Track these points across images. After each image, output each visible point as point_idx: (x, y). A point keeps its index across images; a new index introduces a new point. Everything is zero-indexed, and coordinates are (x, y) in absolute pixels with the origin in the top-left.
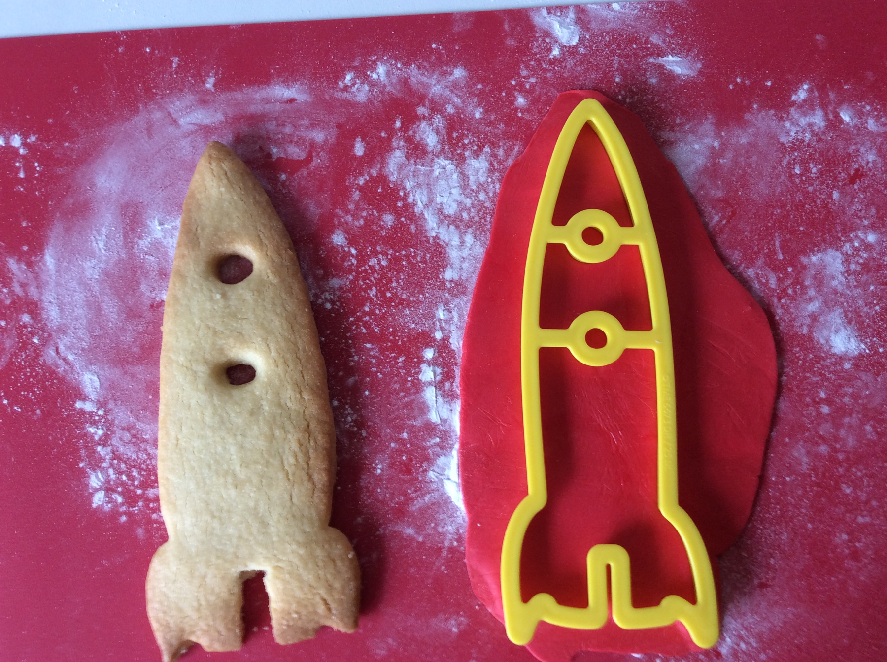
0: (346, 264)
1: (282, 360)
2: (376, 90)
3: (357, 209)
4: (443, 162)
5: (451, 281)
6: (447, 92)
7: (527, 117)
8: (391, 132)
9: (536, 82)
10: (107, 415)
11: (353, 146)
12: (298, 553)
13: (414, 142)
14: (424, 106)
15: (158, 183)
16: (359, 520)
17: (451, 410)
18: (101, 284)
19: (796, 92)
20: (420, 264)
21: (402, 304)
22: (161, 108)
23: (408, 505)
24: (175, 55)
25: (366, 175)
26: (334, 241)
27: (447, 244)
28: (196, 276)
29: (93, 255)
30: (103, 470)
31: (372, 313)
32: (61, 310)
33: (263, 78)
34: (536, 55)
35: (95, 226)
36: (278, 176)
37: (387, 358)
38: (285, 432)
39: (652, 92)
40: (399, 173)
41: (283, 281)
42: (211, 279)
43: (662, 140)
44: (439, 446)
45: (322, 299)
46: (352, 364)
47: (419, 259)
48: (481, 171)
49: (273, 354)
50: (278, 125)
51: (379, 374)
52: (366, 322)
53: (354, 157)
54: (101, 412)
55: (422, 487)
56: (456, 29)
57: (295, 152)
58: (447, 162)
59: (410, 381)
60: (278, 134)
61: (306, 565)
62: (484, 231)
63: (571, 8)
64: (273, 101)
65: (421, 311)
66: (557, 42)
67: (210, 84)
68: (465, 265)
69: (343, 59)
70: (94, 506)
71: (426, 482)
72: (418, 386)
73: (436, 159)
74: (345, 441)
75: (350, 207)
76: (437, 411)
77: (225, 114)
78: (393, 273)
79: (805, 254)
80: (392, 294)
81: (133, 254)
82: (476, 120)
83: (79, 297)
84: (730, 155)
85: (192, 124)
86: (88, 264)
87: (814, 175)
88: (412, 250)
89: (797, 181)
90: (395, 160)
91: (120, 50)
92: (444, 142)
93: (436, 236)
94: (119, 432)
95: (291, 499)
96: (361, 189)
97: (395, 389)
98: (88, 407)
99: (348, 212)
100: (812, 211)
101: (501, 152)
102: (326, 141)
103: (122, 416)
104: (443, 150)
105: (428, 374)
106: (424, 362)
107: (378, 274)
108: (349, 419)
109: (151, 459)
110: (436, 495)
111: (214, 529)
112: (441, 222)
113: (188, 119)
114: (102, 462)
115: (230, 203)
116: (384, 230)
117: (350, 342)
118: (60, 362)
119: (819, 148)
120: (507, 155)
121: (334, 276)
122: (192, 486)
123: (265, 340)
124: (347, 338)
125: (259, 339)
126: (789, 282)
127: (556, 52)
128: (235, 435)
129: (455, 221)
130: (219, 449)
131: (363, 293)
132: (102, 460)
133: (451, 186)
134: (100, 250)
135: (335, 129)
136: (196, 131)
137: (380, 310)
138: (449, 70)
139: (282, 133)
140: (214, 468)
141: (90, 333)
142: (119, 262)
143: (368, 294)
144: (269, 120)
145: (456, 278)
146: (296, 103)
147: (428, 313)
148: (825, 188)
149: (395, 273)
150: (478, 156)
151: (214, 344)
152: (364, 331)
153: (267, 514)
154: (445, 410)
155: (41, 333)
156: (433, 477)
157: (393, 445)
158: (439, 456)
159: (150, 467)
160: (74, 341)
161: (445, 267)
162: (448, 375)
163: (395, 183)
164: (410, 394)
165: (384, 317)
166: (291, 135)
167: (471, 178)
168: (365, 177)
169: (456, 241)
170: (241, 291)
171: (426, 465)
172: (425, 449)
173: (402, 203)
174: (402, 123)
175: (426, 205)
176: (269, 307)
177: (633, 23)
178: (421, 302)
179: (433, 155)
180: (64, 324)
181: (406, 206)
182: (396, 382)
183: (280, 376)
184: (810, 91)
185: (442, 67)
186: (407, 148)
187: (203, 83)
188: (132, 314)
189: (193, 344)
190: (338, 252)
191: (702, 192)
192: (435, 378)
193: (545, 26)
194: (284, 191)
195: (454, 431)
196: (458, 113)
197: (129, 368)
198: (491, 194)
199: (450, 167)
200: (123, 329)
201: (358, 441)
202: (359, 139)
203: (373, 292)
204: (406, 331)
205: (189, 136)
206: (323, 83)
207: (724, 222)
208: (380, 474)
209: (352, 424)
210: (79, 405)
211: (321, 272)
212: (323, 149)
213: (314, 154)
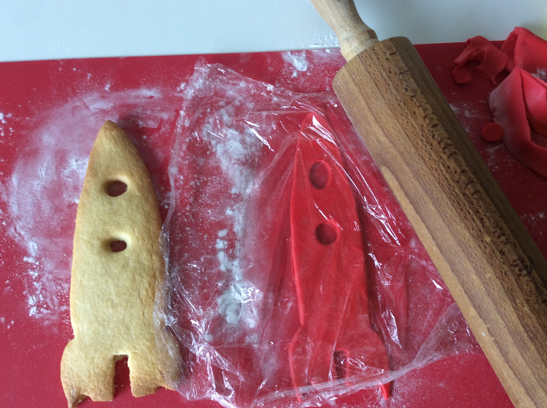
0: (177, 184)
1: (141, 238)
2: (197, 92)
3: (184, 155)
4: (232, 131)
5: (235, 194)
6: (236, 94)
8: (205, 114)
9: (284, 90)
10: (40, 265)
12: (147, 345)
14: (223, 101)
15: (76, 139)
17: (233, 265)
18: (42, 193)
20: (218, 185)
21: (207, 206)
22: (80, 100)
24: (90, 72)
25: (190, 137)
26: (171, 172)
28: (95, 192)
29: (38, 177)
30: (36, 295)
31: (190, 211)
32: (19, 207)
33: (136, 85)
34: (284, 76)
35: (41, 162)
36: (142, 136)
37: (198, 236)
38: (141, 277)
40: (208, 136)
41: (143, 195)
42: (103, 194)
44: (225, 285)
45: (163, 203)
46: (178, 239)
47: (217, 182)
49: (137, 234)
50: (144, 110)
51: (193, 244)
52: (187, 216)
53: (184, 127)
54: (37, 263)
56: (242, 61)
57: (152, 124)
58: (235, 131)
59: (210, 248)
60: (143, 114)
61: (151, 352)
63: (304, 52)
64: (141, 97)
65: (218, 210)
66: (295, 69)
67: (107, 88)
68: (243, 186)
69: (180, 76)
70: (30, 315)
71: (216, 304)
72: (214, 251)
73: (228, 129)
75: (180, 154)
76: (225, 265)
77: (115, 103)
78: (203, 190)
80: (202, 201)
81: (60, 177)
82: (251, 108)
83: (29, 200)
85: (96, 109)
86: (35, 183)
88: (214, 177)
90: (207, 129)
91: (60, 69)
92: (233, 120)
93: (227, 170)
94: (47, 275)
95: (144, 315)
96: (187, 144)
97: (202, 253)
98: (30, 260)
99: (179, 156)
102: (169, 119)
103: (49, 265)
104: (233, 124)
105: (220, 244)
106: (218, 238)
107: (195, 190)
109: (63, 290)
111: (99, 331)
113: (95, 106)
114: (36, 291)
115: (115, 153)
116: (199, 166)
117: (178, 226)
118: (17, 235)
121: (170, 191)
122: (88, 307)
123: (132, 227)
125: (129, 226)
127: (295, 74)
128: (113, 279)
130: (104, 286)
131: (186, 200)
132: (36, 289)
134: (42, 175)
135: (174, 112)
136: (99, 112)
137: (195, 210)
139: (145, 114)
140: (101, 297)
141: (34, 219)
142: (52, 181)
145: (238, 193)
146: (154, 99)
147: (222, 212)
151: (104, 229)
152: (186, 220)
153: (130, 323)
154: (229, 264)
155: (7, 219)
157: (199, 284)
159: (62, 294)
160: (25, 224)
161: (231, 187)
162: (231, 245)
163: (206, 142)
164: (210, 256)
165: (197, 213)
166: (150, 115)
170: (119, 200)
171: (217, 295)
173: (209, 152)
174: (211, 110)
175: (223, 153)
176: (135, 208)
178: (218, 206)
179: (227, 126)
180: (20, 215)
181: (212, 154)
182: (202, 249)
183: (139, 246)
186: (213, 123)
187: (104, 87)
188: (57, 210)
189: (92, 229)
192: (224, 247)
193: (289, 61)
194: (145, 145)
196: (241, 105)
197: (54, 239)
198: (258, 148)
199: (236, 133)
200: (52, 218)
202: (187, 118)
203: (191, 200)
204: (209, 221)
205: (94, 115)
206: (168, 88)
210: (25, 259)
211: (163, 188)
212: (167, 123)
213: (162, 125)
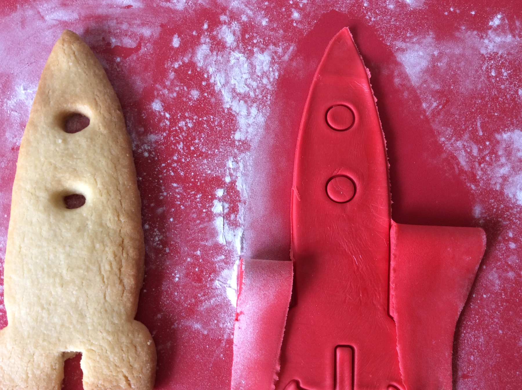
0: (161, 125)
1: (105, 191)
2: (191, 2)
3: (172, 85)
4: (237, 54)
5: (239, 141)
6: (243, 6)
7: (300, 26)
8: (201, 32)
9: (307, 3)
11: (171, 41)
12: (108, 340)
13: (217, 40)
14: (225, 15)
15: (25, 60)
16: (159, 316)
17: (235, 235)
19: (492, 20)
20: (217, 127)
21: (202, 156)
22: (33, 8)
23: (197, 305)
25: (180, 61)
26: (154, 108)
27: (238, 114)
28: (45, 126)
31: (179, 161)
36: (115, 58)
37: (188, 195)
38: (104, 245)
39: (390, 14)
40: (204, 61)
41: (111, 132)
42: (56, 128)
43: (397, 47)
44: (224, 262)
45: (142, 149)
46: (162, 198)
47: (216, 123)
48: (265, 63)
49: (99, 186)
50: (118, 23)
51: (181, 206)
52: (174, 168)
53: (172, 48)
55: (209, 292)
57: (129, 43)
58: (240, 55)
59: (205, 212)
60: (117, 29)
61: (113, 349)
62: (265, 106)
64: (115, 6)
65: (216, 161)
68: (250, 130)
71: (212, 289)
72: (211, 217)
73: (232, 53)
74: (153, 255)
75: (167, 83)
76: (224, 236)
77: (80, 14)
78: (197, 133)
79: (499, 133)
80: (195, 148)
81: (2, 110)
82: (263, 26)
84: (445, 60)
85: (54, 20)
87: (505, 77)
88: (212, 117)
89: (493, 81)
90: (202, 51)
92: (239, 40)
93: (230, 108)
95: (105, 298)
96: (176, 71)
97: (193, 218)
99: (165, 87)
100: (504, 102)
101: (280, 50)
102: (152, 36)
104: (238, 46)
105: (218, 207)
106: (216, 198)
107: (185, 133)
108: (157, 239)
110: (219, 299)
111: (43, 318)
112: (234, 97)
113: (52, 16)
115: (75, 74)
116: (192, 102)
117: (161, 181)
119: (508, 59)
120: (284, 53)
121: (151, 133)
122: (28, 283)
123: (94, 175)
124: (159, 179)
125: (89, 175)
126: (487, 152)
128: (64, 246)
129: (244, 98)
130: (52, 256)
131: (173, 147)
133: (243, 72)
135: (159, 28)
136: (57, 25)
137: (185, 160)
139: (120, 28)
140: (46, 270)
143: (177, 147)
144: (111, 19)
145: (243, 138)
146: (132, 9)
147: (221, 163)
148: (513, 87)
149: (198, 133)
150: (263, 52)
151: (54, 176)
152: (172, 174)
153: (85, 308)
154: (230, 235)
156: (218, 285)
157: (189, 260)
158: (223, 270)
161: (235, 131)
162: (233, 209)
163: (201, 68)
164: (204, 222)
165: (188, 164)
166: (126, 31)
167: (258, 67)
168: (179, 63)
169: (244, 112)
170: (78, 138)
171: (214, 276)
172: (213, 263)
173: (206, 83)
174: (209, 26)
175: (224, 85)
176: (98, 150)
178: (216, 155)
179: (230, 49)
181: (209, 85)
182: (194, 213)
183: (103, 202)
184: (502, 19)
186: (211, 44)
189: (37, 176)
190: (155, 115)
191: (425, 85)
192: (223, 211)
194: (118, 70)
195: (236, 251)
196: (250, 21)
198: (271, 80)
199: (242, 58)
201: (162, 256)
202: (176, 36)
203: (181, 146)
204: (204, 175)
205: (51, 28)
207: (440, 107)
208: (178, 281)
209: (159, 242)
211: (142, 129)
212: (149, 41)
213: (142, 44)
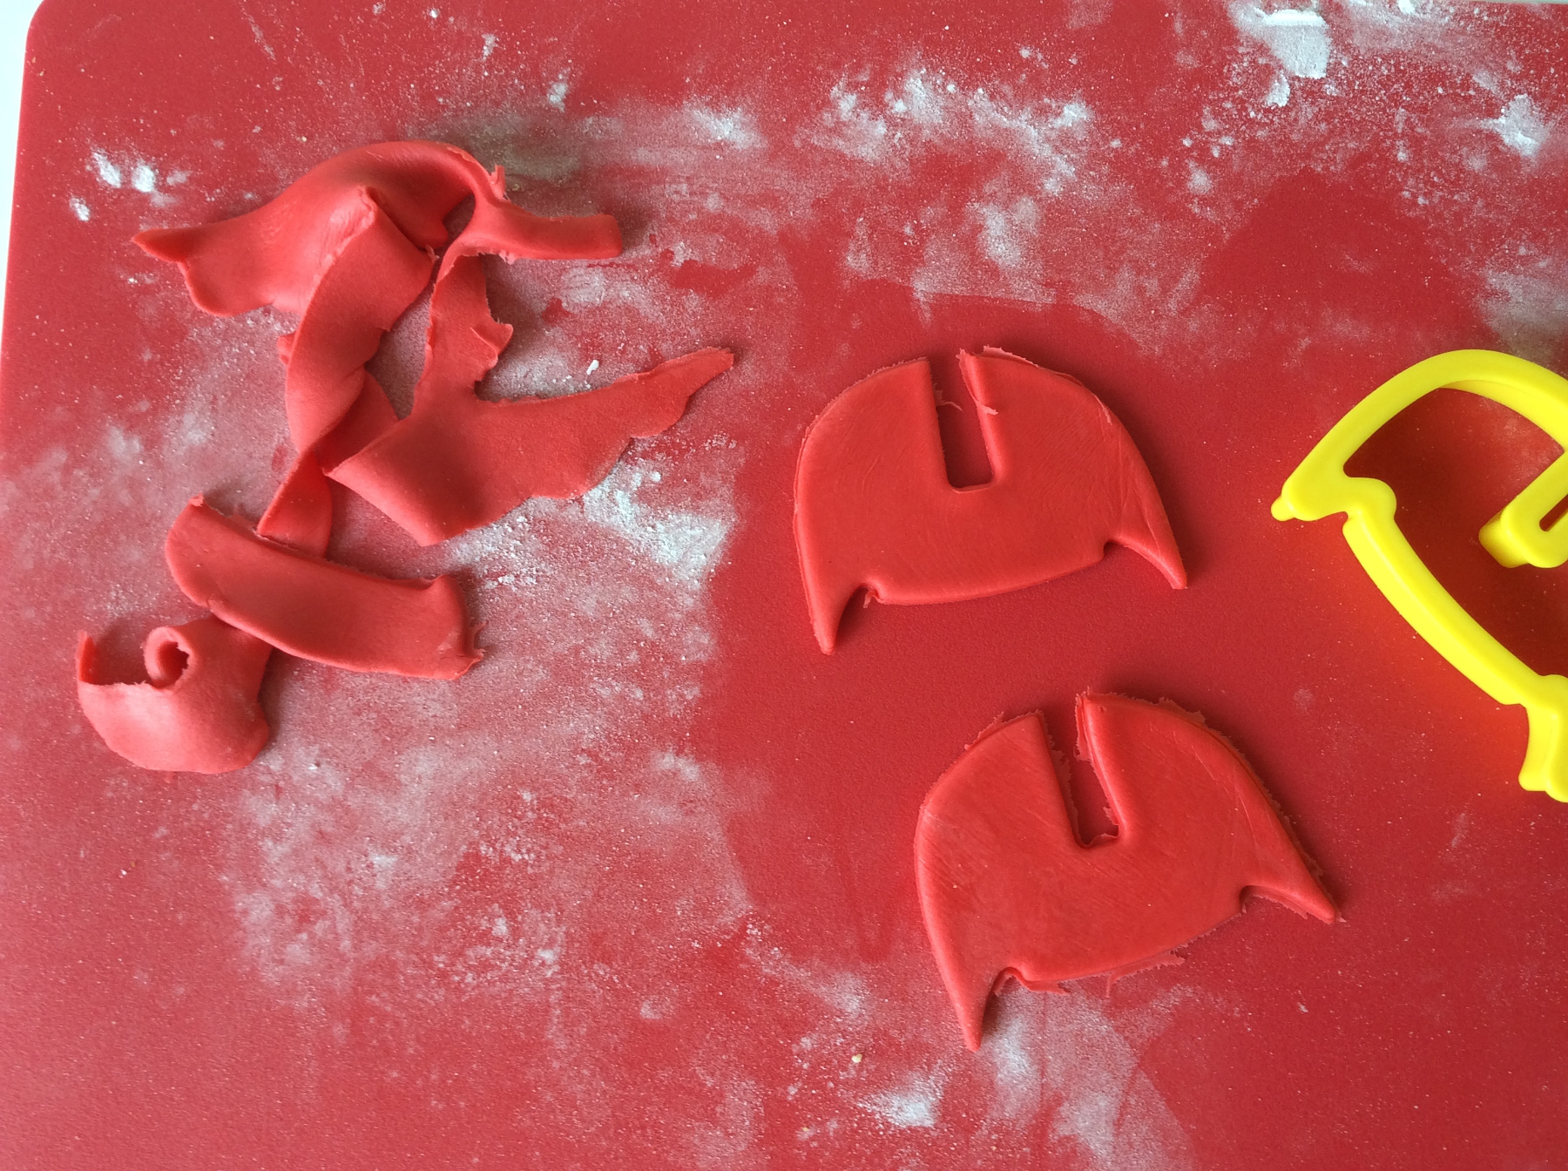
138: (1054, 106)
177: (1439, 44)
185: (1040, 99)
